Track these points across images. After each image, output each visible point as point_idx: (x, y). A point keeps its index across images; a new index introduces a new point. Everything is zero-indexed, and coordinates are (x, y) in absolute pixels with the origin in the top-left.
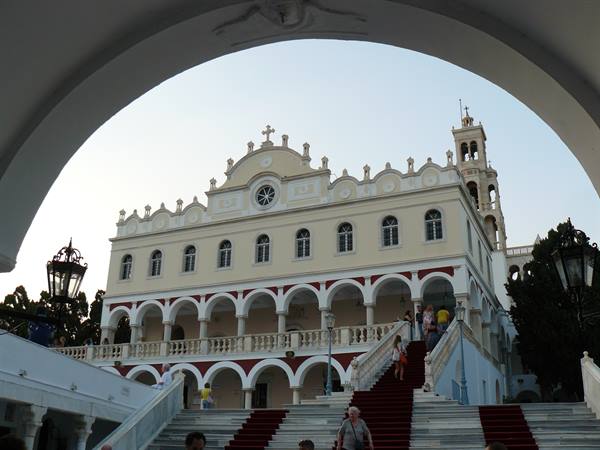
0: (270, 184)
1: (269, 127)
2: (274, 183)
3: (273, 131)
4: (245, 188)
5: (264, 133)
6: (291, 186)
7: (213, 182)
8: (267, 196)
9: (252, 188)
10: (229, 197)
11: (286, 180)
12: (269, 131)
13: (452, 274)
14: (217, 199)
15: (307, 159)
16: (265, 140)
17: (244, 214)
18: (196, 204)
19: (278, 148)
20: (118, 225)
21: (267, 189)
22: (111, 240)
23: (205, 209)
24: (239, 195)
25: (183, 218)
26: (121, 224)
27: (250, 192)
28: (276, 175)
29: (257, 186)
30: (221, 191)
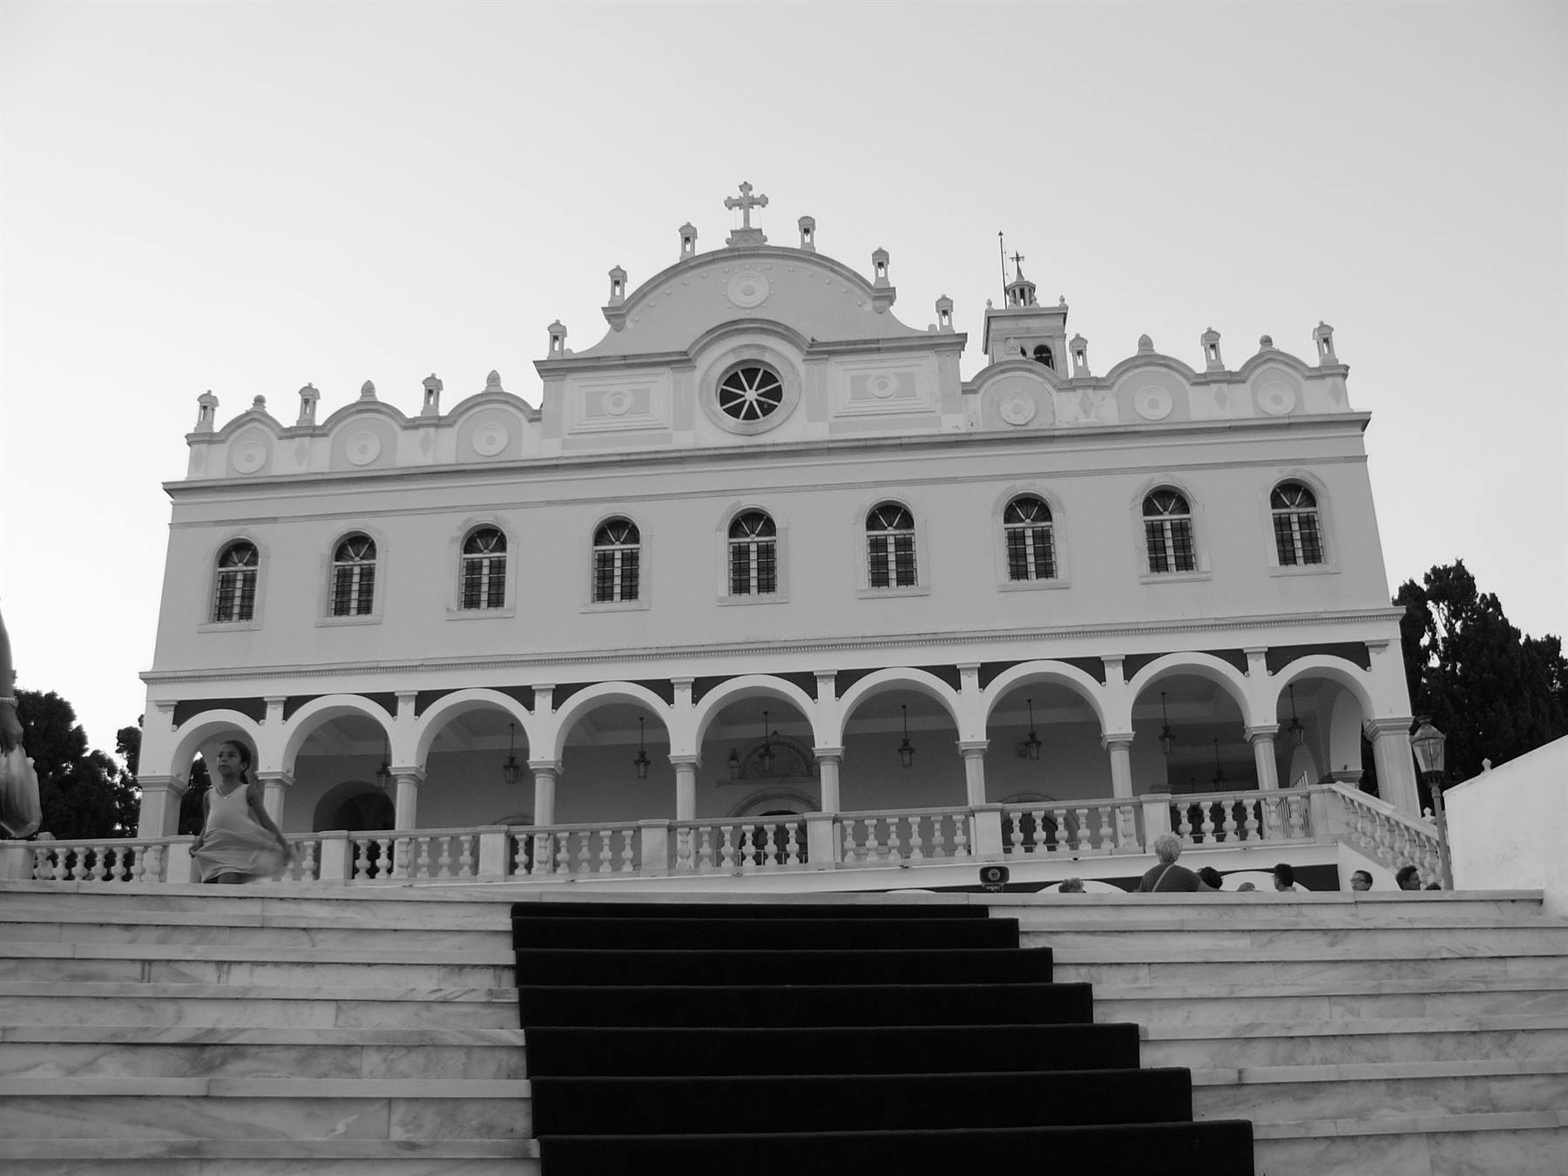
0: (767, 358)
1: (746, 187)
2: (780, 355)
3: (763, 202)
4: (682, 361)
5: (730, 204)
6: (839, 372)
7: (557, 334)
8: (751, 395)
9: (698, 363)
10: (623, 384)
11: (819, 351)
12: (747, 201)
13: (1364, 663)
14: (575, 387)
15: (886, 295)
16: (740, 225)
17: (682, 441)
18: (493, 396)
19: (785, 254)
20: (192, 440)
21: (751, 373)
22: (172, 489)
23: (535, 417)
24: (661, 383)
25: (448, 436)
26: (200, 439)
27: (698, 375)
28: (787, 334)
29: (719, 360)
30: (591, 364)
